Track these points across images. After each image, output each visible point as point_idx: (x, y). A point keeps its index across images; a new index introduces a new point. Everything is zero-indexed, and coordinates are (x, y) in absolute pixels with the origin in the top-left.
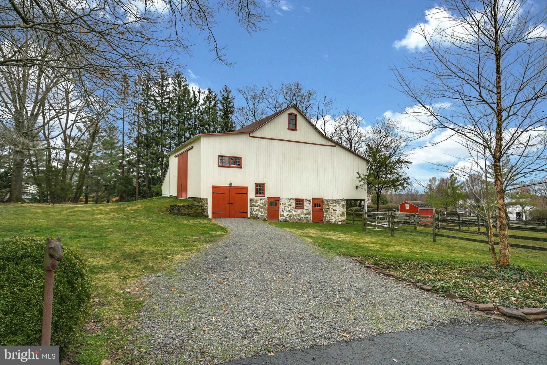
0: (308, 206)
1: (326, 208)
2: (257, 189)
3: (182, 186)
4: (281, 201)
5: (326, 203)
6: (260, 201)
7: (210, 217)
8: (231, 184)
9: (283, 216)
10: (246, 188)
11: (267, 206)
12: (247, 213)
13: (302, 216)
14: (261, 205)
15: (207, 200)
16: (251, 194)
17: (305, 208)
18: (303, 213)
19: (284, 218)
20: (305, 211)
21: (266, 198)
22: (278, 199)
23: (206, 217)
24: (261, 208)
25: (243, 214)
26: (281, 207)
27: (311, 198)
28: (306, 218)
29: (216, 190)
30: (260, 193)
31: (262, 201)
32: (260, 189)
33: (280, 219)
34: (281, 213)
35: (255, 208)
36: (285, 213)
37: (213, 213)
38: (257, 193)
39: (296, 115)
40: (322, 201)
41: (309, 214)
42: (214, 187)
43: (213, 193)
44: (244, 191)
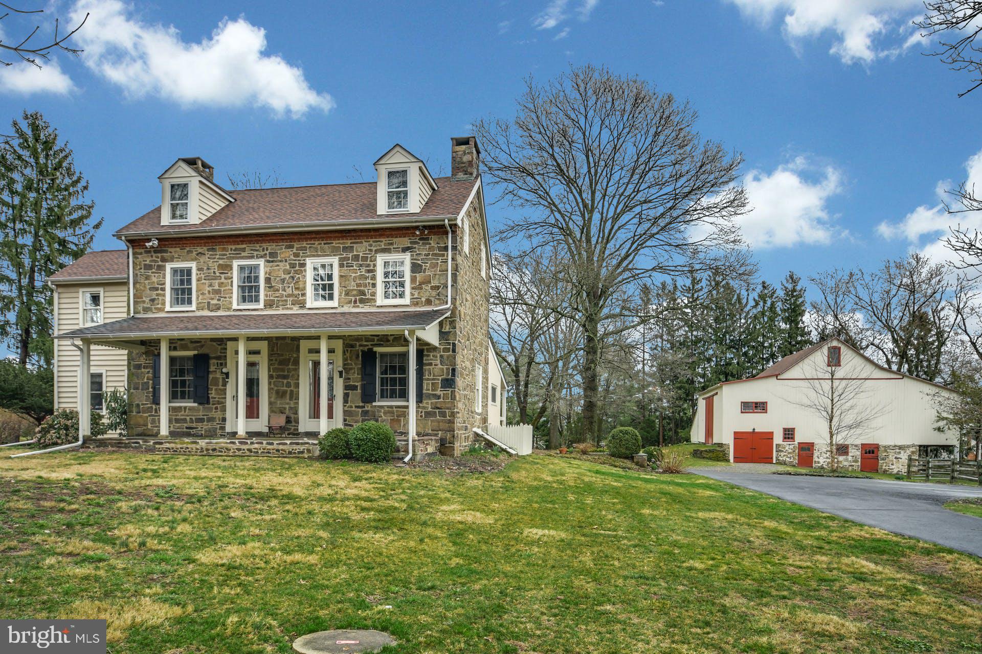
0: (855, 453)
1: (882, 454)
2: (785, 434)
3: (709, 432)
4: (816, 447)
5: (883, 449)
6: (789, 447)
7: (732, 459)
8: (754, 429)
9: (819, 462)
10: (772, 433)
11: (797, 451)
12: (772, 458)
13: (846, 463)
14: (790, 451)
15: (729, 445)
16: (778, 439)
17: (850, 454)
18: (847, 460)
19: (819, 465)
20: (850, 458)
21: (796, 443)
22: (812, 444)
23: (728, 461)
24: (789, 453)
25: (768, 460)
26: (816, 454)
27: (859, 442)
28: (853, 466)
29: (738, 436)
30: (789, 438)
31: (791, 447)
32: (789, 434)
33: (814, 466)
34: (815, 459)
35: (782, 454)
36: (821, 459)
37: (734, 458)
38: (785, 438)
39: (839, 348)
40: (877, 447)
41: (856, 461)
42: (735, 433)
43: (735, 439)
44: (769, 436)
